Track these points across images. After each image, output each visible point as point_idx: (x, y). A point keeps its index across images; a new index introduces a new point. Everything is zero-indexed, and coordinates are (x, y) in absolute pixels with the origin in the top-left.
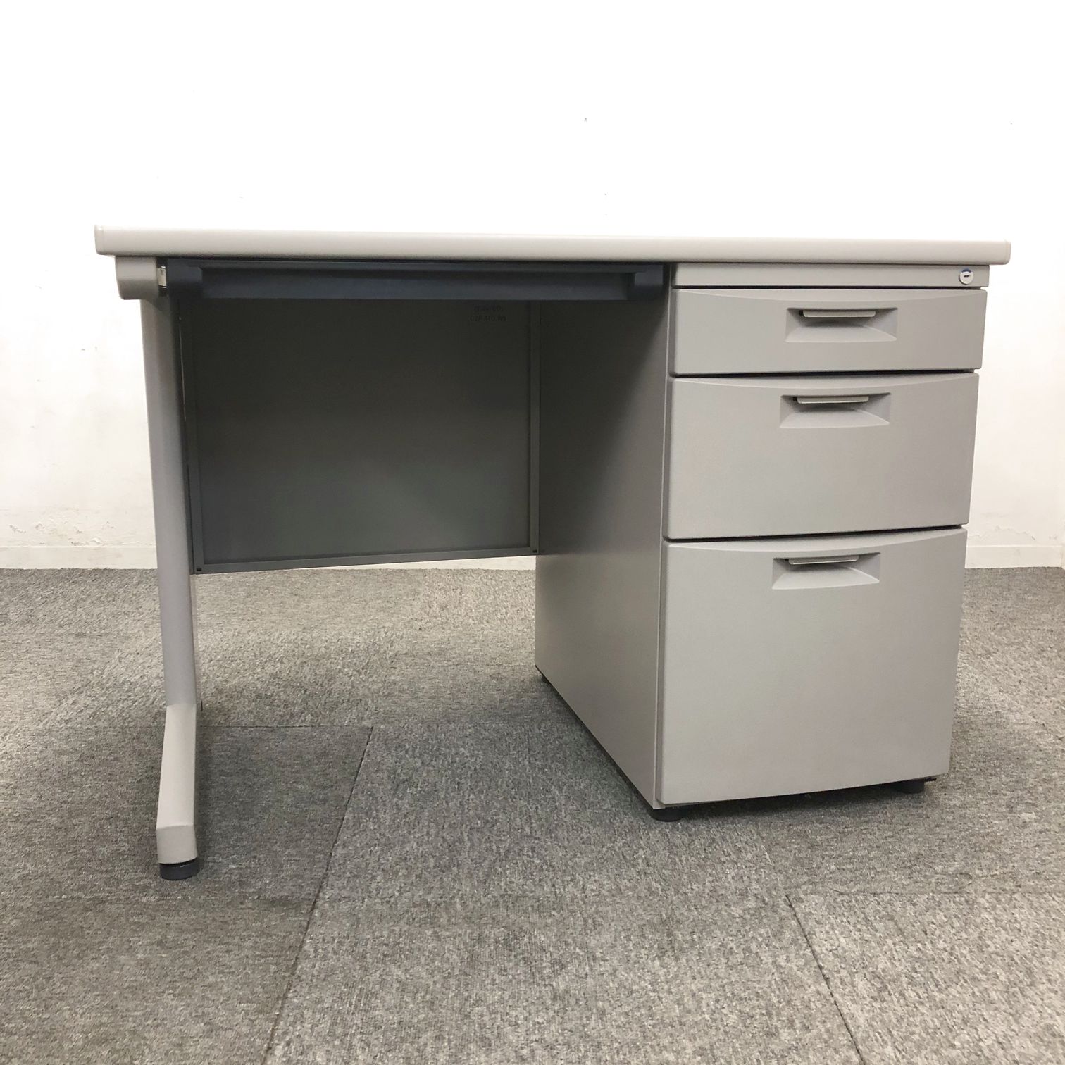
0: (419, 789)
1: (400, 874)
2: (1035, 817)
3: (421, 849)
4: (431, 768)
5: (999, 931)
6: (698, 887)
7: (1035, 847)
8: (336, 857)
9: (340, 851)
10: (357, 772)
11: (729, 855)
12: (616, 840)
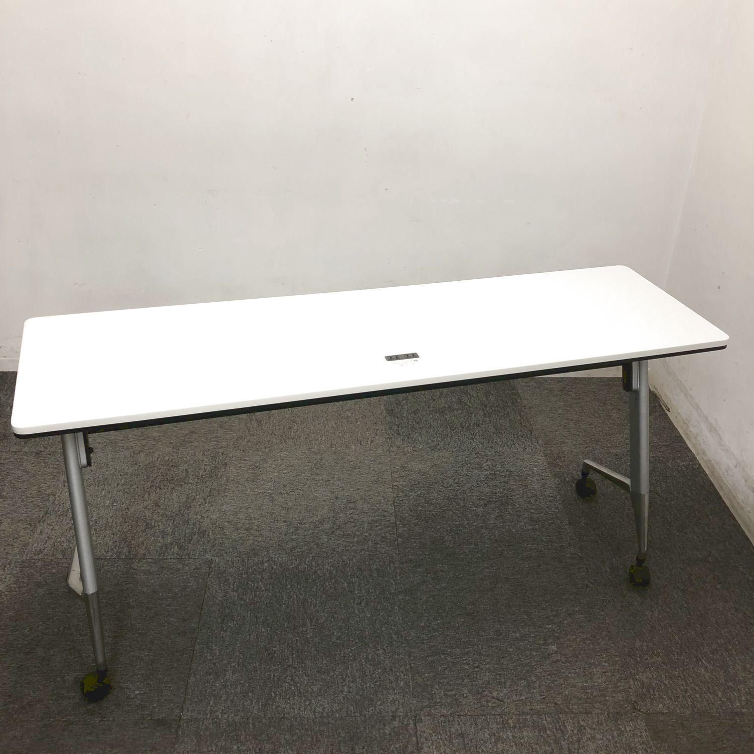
0: (235, 622)
1: (223, 699)
2: (555, 649)
3: (234, 677)
4: (242, 602)
5: (512, 746)
6: (372, 710)
7: (548, 675)
8: (190, 684)
9: (192, 679)
10: (202, 605)
11: (392, 682)
12: (335, 670)
